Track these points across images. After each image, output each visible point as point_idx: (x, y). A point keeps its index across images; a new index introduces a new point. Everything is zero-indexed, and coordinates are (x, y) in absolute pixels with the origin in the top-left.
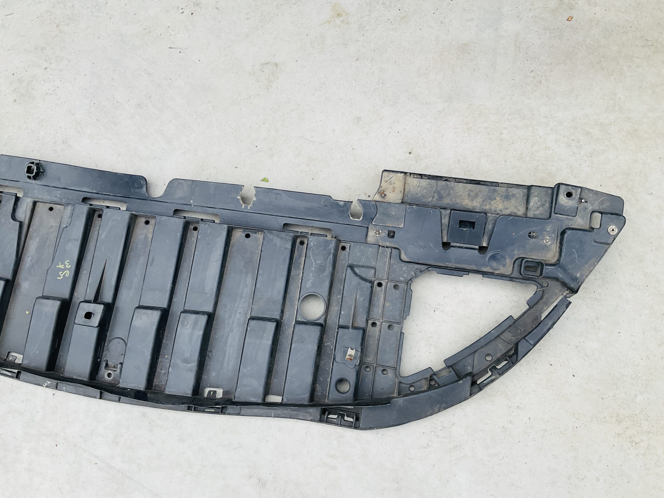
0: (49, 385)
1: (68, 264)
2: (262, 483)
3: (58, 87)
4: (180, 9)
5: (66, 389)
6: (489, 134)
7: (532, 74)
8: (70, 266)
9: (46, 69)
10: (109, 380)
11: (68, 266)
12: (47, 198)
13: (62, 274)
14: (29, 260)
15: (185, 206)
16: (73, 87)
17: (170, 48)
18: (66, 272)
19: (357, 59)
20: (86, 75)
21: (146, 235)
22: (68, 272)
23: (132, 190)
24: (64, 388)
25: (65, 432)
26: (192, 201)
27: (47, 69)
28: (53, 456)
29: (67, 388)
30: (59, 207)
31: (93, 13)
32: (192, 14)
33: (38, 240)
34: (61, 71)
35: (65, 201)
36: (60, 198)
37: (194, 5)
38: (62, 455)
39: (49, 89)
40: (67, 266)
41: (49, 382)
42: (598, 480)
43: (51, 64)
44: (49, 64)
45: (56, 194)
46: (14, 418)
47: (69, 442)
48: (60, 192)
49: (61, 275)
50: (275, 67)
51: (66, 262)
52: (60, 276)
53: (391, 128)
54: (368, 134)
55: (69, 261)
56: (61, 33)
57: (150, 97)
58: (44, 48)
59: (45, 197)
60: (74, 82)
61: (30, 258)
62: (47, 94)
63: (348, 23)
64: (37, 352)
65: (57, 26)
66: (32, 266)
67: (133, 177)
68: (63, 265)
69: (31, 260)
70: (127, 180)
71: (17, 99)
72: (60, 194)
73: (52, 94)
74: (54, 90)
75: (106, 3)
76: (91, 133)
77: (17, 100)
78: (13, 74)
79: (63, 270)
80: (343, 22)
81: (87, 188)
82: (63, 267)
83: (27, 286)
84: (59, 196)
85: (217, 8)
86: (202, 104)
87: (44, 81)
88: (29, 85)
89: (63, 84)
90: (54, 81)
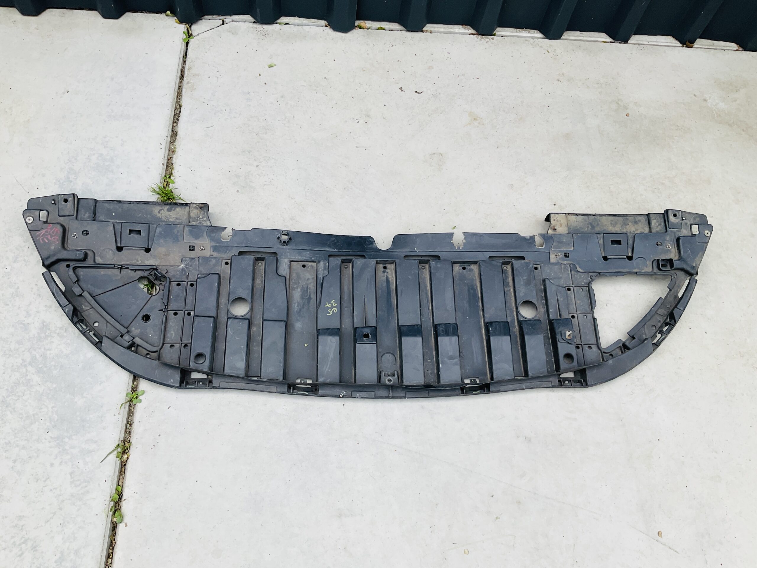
0: (345, 395)
1: (334, 303)
2: (528, 440)
3: (273, 179)
4: (355, 119)
5: (359, 395)
6: (602, 189)
7: (616, 150)
8: (336, 304)
9: (257, 166)
10: (390, 384)
11: (335, 304)
12: (298, 258)
13: (331, 311)
14: (296, 306)
15: (411, 253)
16: (286, 178)
17: (356, 147)
18: (334, 310)
19: (498, 147)
20: (294, 170)
21: (387, 277)
22: (336, 309)
23: (365, 247)
24: (358, 395)
25: (363, 432)
26: (416, 249)
27: (259, 167)
28: (358, 452)
29: (361, 395)
30: (310, 264)
31: (284, 124)
32: (366, 123)
33: (299, 290)
34: (271, 167)
35: (314, 259)
36: (309, 257)
37: (365, 116)
38: (365, 450)
39: (266, 181)
40: (333, 305)
41: (345, 392)
42: (743, 395)
43: (260, 162)
44: (259, 163)
45: (305, 254)
46: (314, 430)
47: (368, 439)
48: (308, 253)
49: (330, 312)
50: (441, 156)
51: (332, 302)
53: (536, 189)
54: (522, 195)
55: (334, 300)
56: (262, 139)
57: (352, 182)
58: (251, 151)
59: (297, 258)
60: (286, 175)
61: (296, 304)
62: (265, 185)
63: (483, 124)
64: (330, 370)
65: (257, 135)
66: (300, 310)
67: (363, 237)
68: (330, 305)
69: (298, 306)
70: (358, 239)
71: (238, 190)
72: (309, 254)
73: (269, 185)
74: (270, 182)
75: (293, 117)
76: (312, 211)
77: (239, 191)
79: (331, 308)
80: (479, 123)
81: (328, 248)
82: (331, 306)
83: (300, 326)
84: (308, 255)
85: (384, 118)
86: (394, 184)
87: (259, 175)
88: (246, 179)
89: (277, 177)
90: (267, 175)
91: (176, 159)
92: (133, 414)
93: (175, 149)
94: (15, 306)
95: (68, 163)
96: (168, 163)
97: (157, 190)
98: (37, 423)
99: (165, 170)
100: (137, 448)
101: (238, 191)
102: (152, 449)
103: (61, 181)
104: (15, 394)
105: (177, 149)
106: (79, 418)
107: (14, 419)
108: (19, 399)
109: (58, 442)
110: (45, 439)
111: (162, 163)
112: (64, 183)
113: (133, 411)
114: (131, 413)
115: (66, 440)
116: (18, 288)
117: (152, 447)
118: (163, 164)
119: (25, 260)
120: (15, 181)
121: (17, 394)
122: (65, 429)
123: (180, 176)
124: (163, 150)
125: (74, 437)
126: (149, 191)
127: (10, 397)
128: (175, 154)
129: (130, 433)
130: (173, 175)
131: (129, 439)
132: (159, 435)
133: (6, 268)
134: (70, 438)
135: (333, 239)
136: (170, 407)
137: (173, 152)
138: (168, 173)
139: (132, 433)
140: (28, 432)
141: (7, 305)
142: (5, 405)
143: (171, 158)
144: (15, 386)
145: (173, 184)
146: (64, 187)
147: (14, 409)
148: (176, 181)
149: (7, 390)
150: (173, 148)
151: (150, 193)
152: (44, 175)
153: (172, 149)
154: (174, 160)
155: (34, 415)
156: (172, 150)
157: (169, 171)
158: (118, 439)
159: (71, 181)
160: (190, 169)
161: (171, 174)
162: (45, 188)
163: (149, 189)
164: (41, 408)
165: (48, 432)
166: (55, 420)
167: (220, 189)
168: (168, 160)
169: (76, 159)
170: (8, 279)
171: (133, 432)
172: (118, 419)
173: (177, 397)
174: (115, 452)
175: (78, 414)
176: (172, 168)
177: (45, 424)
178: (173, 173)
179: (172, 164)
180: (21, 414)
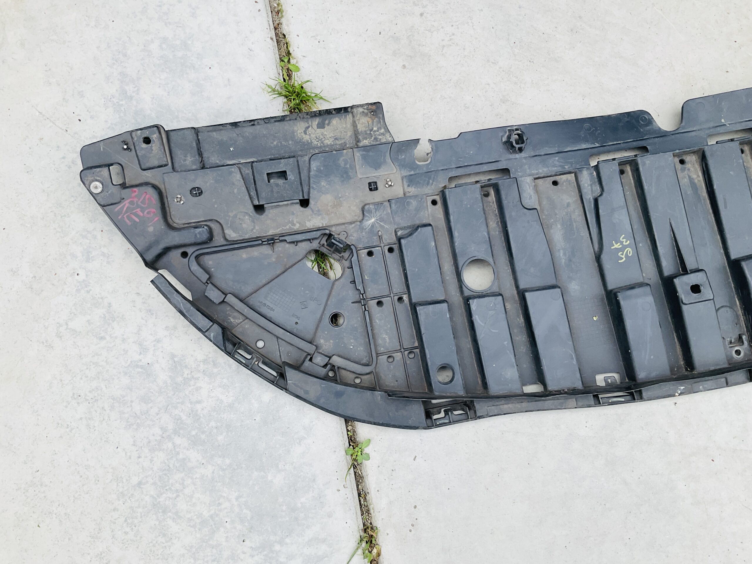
0: (683, 391)
1: (624, 240)
3: (453, 34)
5: (703, 387)
8: (628, 242)
9: (421, 15)
10: (740, 358)
11: (626, 242)
12: (543, 171)
13: (622, 254)
14: (561, 255)
15: (718, 129)
16: (474, 29)
18: (628, 250)
20: (482, 10)
21: (689, 177)
22: (629, 249)
23: (641, 130)
24: (701, 387)
25: (714, 441)
26: (723, 121)
27: (424, 15)
28: (716, 474)
29: (705, 386)
30: (564, 177)
33: (559, 226)
34: (444, 12)
35: (569, 168)
36: (560, 166)
38: (725, 468)
39: (443, 40)
40: (624, 243)
41: (682, 388)
44: (423, 7)
45: (553, 162)
46: (643, 452)
47: (725, 450)
48: (557, 158)
49: (622, 256)
51: (621, 239)
52: (623, 258)
55: (623, 236)
57: (580, 17)
59: (540, 171)
60: (472, 23)
61: (562, 251)
62: (444, 46)
64: (652, 357)
66: (570, 261)
67: (632, 113)
68: (619, 244)
69: (565, 254)
70: (626, 119)
71: (404, 63)
72: (558, 161)
73: (451, 45)
74: (451, 39)
76: (532, 81)
77: (406, 65)
78: (380, 33)
79: (622, 250)
81: (585, 144)
82: (621, 246)
83: (577, 287)
84: (557, 163)
86: (646, 10)
87: (429, 31)
88: (411, 41)
89: (458, 28)
90: (442, 28)
91: (288, 26)
92: (362, 477)
93: (280, 7)
94: (116, 338)
95: (114, 64)
96: (277, 35)
97: (278, 88)
98: (222, 529)
99: (277, 48)
100: (388, 534)
101: (404, 66)
102: (410, 531)
103: (115, 100)
104: (170, 489)
105: (283, 7)
106: (284, 508)
107: (183, 530)
108: (178, 496)
109: (265, 552)
110: (244, 553)
111: (270, 37)
112: (121, 103)
113: (361, 474)
114: (359, 479)
115: (277, 547)
116: (110, 305)
117: (411, 528)
118: (272, 39)
119: (103, 254)
120: (38, 114)
121: (173, 488)
122: (269, 529)
123: (304, 56)
124: (264, 13)
125: (288, 540)
126: (266, 92)
127: (164, 495)
128: (282, 16)
129: (368, 511)
130: (293, 55)
131: (369, 522)
132: (415, 507)
133: (78, 274)
134: (281, 542)
135: (587, 125)
136: (416, 456)
137: (278, 12)
138: (284, 54)
139: (372, 511)
140: (213, 548)
141: (102, 338)
142: (160, 511)
143: (278, 24)
144: (165, 475)
145: (298, 71)
146: (122, 109)
147: (176, 513)
148: (301, 65)
149: (154, 484)
150: (275, 5)
151: (268, 95)
152: (81, 95)
153: (275, 8)
154: (285, 29)
155: (211, 517)
156: (276, 10)
157: (283, 49)
158: (356, 528)
159: (131, 98)
160: (316, 39)
161: (289, 54)
162: (92, 117)
163: (264, 89)
164: (220, 504)
165: (244, 541)
166: (249, 518)
167: (375, 68)
168: (275, 29)
169: (125, 55)
170: (88, 292)
171: (373, 509)
172: (346, 496)
173: (421, 440)
174: (360, 551)
175: (281, 500)
176: (287, 43)
177: (235, 528)
178: (290, 52)
179: (285, 36)
180: (190, 520)
